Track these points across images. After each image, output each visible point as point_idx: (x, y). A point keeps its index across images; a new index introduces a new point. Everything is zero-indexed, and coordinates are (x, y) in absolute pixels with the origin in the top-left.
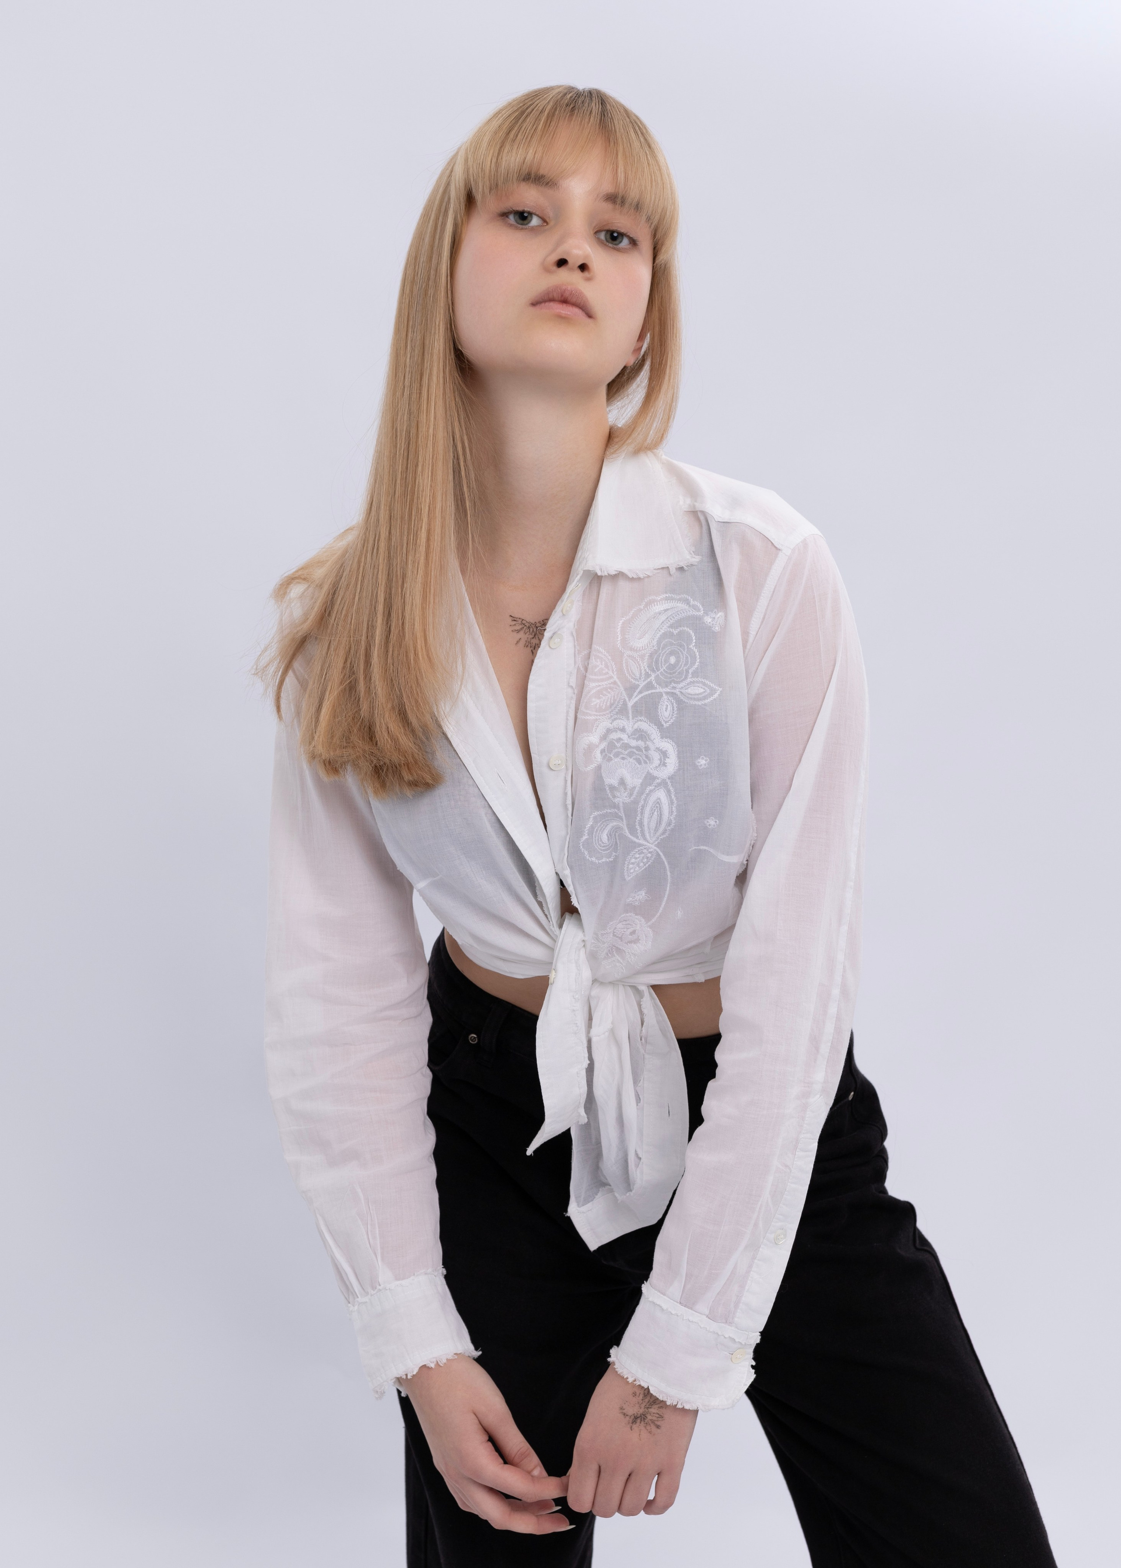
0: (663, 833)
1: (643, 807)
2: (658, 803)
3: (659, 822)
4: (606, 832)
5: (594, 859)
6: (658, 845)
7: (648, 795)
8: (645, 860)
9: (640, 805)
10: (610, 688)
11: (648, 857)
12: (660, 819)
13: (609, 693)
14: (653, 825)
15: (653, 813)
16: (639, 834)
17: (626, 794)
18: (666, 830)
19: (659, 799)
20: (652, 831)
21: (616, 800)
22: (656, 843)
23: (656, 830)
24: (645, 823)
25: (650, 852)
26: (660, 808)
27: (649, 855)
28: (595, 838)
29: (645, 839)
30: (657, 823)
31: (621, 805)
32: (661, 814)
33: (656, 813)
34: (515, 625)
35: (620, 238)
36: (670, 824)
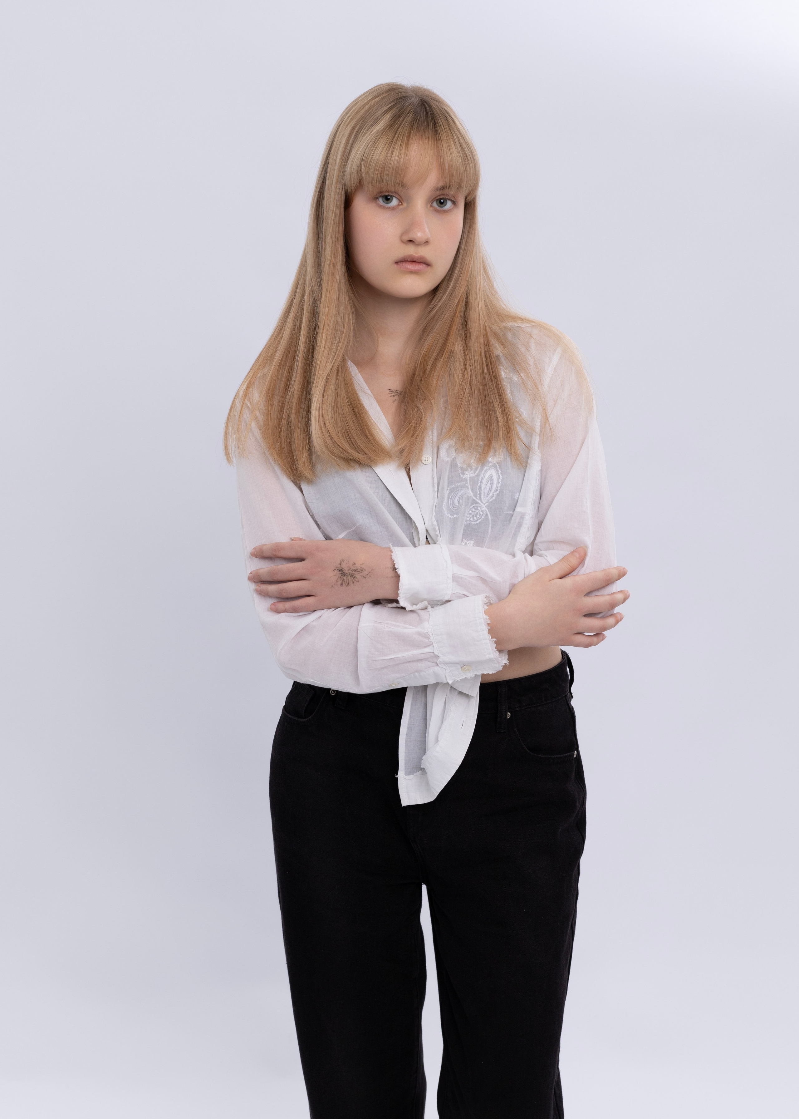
0: (492, 497)
1: (482, 478)
2: (491, 476)
3: (491, 489)
4: (457, 498)
5: (450, 515)
6: (488, 507)
7: (486, 471)
8: (478, 516)
9: (481, 477)
11: (481, 515)
12: (492, 487)
14: (487, 491)
15: (487, 483)
16: (478, 496)
17: (472, 472)
18: (494, 495)
19: (493, 473)
20: (486, 494)
21: (465, 477)
22: (487, 504)
23: (488, 494)
24: (482, 489)
25: (482, 511)
26: (492, 480)
27: (481, 513)
28: (451, 501)
29: (481, 500)
30: (489, 489)
31: (468, 478)
32: (492, 484)
33: (489, 483)
34: (392, 393)
35: (445, 202)
36: (497, 490)
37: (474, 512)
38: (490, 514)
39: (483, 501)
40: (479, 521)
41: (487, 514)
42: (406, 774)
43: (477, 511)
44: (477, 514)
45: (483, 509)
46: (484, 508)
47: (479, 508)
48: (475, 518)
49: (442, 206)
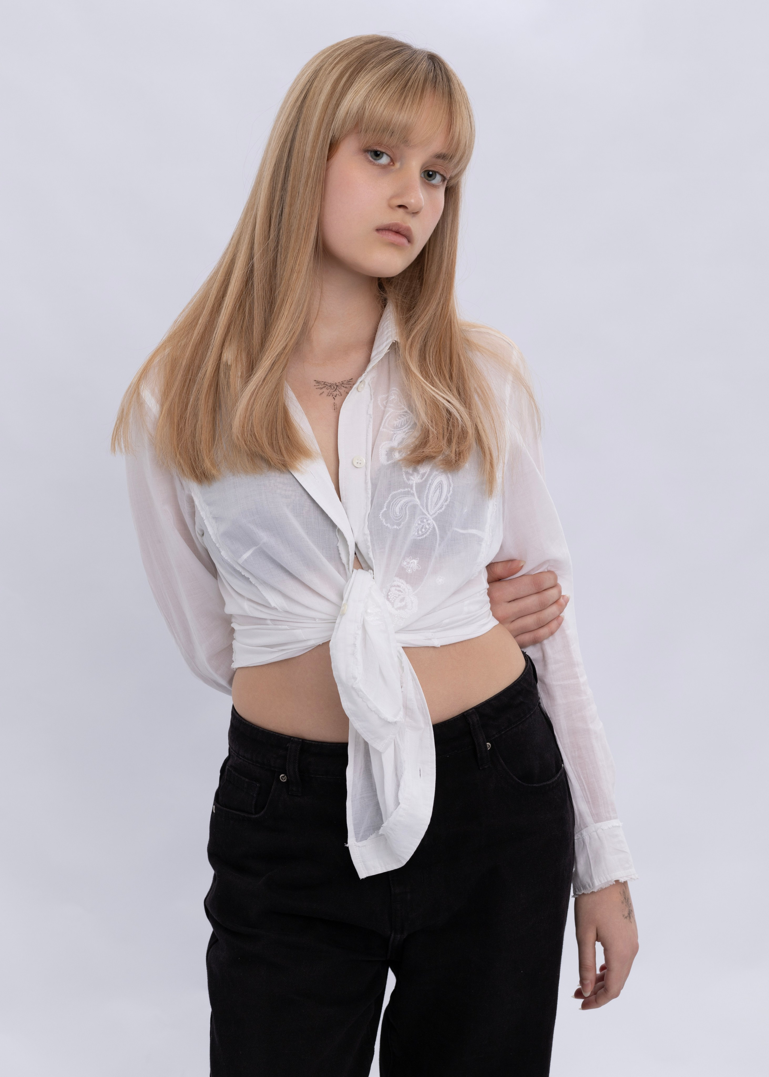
0: (441, 508)
1: (430, 486)
2: (440, 483)
3: (440, 498)
4: (399, 506)
5: (389, 525)
6: (435, 519)
7: (434, 478)
8: (423, 530)
9: (429, 483)
10: (403, 415)
11: (427, 528)
12: (441, 495)
13: (403, 418)
14: (435, 500)
15: (436, 490)
17: (419, 477)
18: (443, 505)
19: (442, 481)
20: (433, 504)
21: (411, 482)
22: (434, 516)
23: (436, 504)
24: (430, 497)
25: (429, 524)
26: (442, 487)
27: (427, 527)
28: (391, 509)
29: (427, 510)
30: (438, 498)
31: (414, 484)
32: (442, 492)
33: (438, 491)
34: (319, 385)
35: (434, 175)
36: (447, 500)
37: (420, 524)
38: (439, 528)
39: (430, 512)
40: (424, 536)
41: (434, 528)
42: (357, 840)
43: (422, 524)
44: (422, 528)
45: (429, 522)
46: (431, 521)
47: (425, 520)
48: (420, 532)
49: (429, 179)
